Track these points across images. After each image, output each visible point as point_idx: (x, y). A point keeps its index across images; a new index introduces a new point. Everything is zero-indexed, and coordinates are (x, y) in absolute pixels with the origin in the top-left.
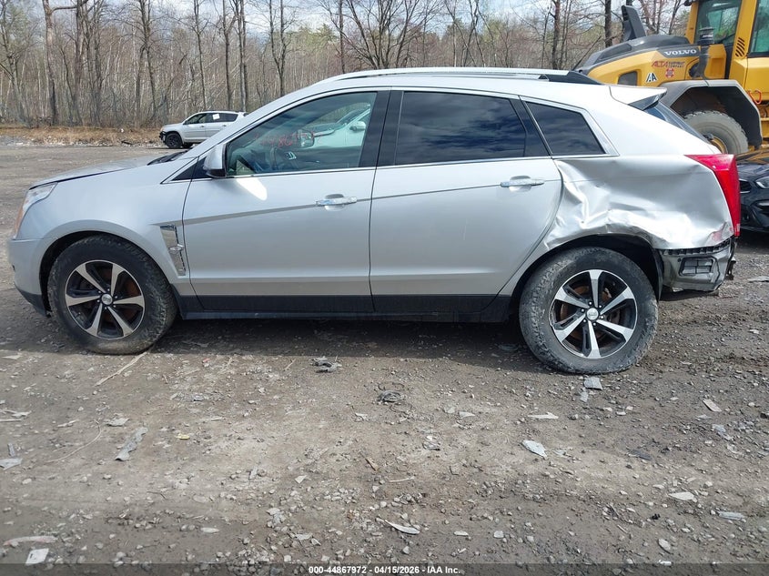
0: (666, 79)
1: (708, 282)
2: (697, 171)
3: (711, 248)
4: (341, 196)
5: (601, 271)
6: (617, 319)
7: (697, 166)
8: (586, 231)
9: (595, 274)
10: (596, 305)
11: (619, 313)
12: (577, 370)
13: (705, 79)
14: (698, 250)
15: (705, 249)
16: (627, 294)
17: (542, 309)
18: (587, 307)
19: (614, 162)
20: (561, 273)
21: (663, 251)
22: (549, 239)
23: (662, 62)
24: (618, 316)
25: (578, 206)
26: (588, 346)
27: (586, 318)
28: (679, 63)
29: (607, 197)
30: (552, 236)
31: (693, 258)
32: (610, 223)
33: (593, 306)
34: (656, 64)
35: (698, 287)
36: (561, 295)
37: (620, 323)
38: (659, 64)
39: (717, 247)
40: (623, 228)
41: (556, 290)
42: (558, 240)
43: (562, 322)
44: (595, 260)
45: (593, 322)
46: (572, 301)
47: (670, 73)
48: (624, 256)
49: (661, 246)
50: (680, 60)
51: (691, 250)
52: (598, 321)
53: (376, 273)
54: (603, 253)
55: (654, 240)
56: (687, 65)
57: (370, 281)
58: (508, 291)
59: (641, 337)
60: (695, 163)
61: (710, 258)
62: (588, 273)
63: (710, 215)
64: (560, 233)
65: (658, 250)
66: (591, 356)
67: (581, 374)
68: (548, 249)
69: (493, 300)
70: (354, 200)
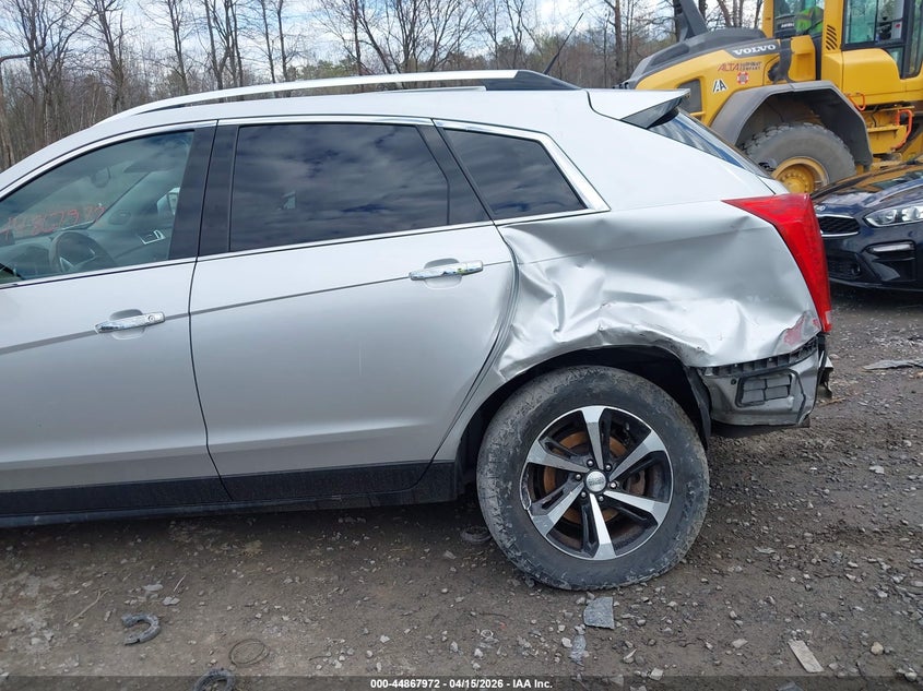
0: (738, 86)
1: (788, 412)
2: (745, 227)
3: (786, 357)
4: (137, 313)
5: (602, 408)
6: (641, 486)
7: (745, 218)
8: (564, 345)
9: (592, 414)
10: (601, 465)
11: (643, 474)
12: (574, 586)
13: (790, 81)
14: (763, 362)
15: (775, 359)
16: (653, 442)
17: (506, 481)
18: (586, 470)
19: (602, 223)
20: (533, 417)
21: (704, 369)
22: (505, 363)
23: (731, 64)
24: (643, 480)
25: (546, 305)
26: (594, 537)
27: (586, 489)
28: (753, 64)
29: (598, 284)
30: (508, 357)
31: (757, 376)
32: (604, 328)
33: (595, 467)
34: (723, 67)
35: (772, 421)
36: (537, 454)
37: (647, 494)
38: (728, 67)
39: (796, 354)
40: (630, 335)
41: (526, 445)
42: (518, 363)
43: (544, 501)
44: (590, 390)
45: (597, 494)
46: (557, 462)
47: (743, 78)
48: (640, 379)
49: (698, 362)
50: (756, 59)
51: (752, 364)
52: (607, 493)
53: (219, 439)
54: (603, 377)
55: (685, 351)
56: (764, 65)
57: (210, 454)
58: (449, 452)
59: (683, 515)
60: (742, 213)
61: (785, 371)
62: (581, 412)
63: (778, 301)
64: (522, 352)
65: (694, 369)
66: (600, 556)
67: (582, 592)
68: (504, 380)
69: (427, 471)
70: (158, 317)
